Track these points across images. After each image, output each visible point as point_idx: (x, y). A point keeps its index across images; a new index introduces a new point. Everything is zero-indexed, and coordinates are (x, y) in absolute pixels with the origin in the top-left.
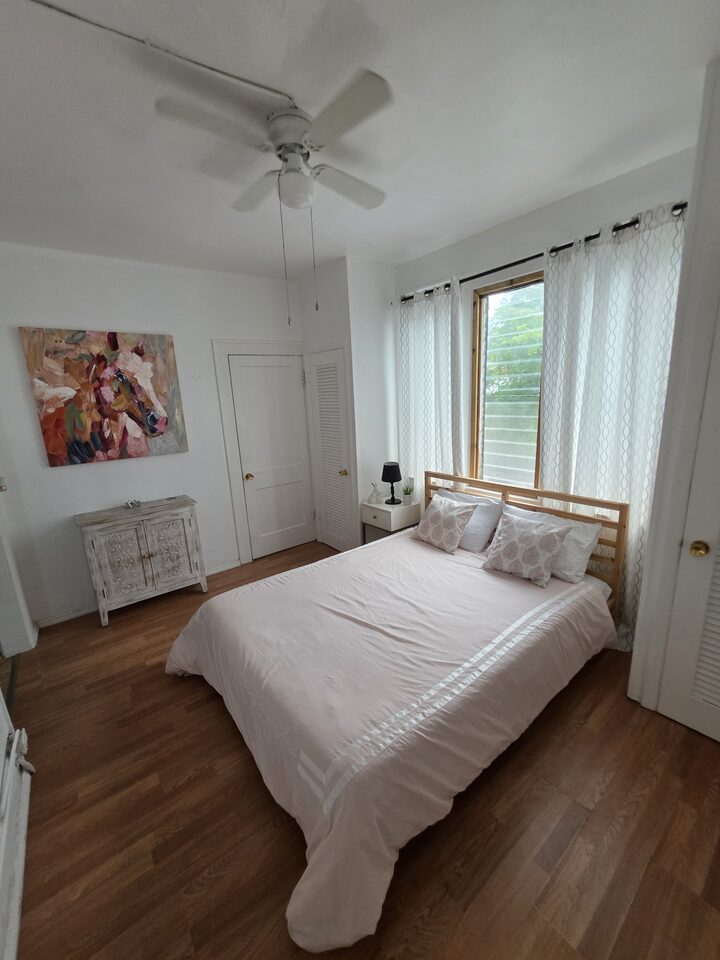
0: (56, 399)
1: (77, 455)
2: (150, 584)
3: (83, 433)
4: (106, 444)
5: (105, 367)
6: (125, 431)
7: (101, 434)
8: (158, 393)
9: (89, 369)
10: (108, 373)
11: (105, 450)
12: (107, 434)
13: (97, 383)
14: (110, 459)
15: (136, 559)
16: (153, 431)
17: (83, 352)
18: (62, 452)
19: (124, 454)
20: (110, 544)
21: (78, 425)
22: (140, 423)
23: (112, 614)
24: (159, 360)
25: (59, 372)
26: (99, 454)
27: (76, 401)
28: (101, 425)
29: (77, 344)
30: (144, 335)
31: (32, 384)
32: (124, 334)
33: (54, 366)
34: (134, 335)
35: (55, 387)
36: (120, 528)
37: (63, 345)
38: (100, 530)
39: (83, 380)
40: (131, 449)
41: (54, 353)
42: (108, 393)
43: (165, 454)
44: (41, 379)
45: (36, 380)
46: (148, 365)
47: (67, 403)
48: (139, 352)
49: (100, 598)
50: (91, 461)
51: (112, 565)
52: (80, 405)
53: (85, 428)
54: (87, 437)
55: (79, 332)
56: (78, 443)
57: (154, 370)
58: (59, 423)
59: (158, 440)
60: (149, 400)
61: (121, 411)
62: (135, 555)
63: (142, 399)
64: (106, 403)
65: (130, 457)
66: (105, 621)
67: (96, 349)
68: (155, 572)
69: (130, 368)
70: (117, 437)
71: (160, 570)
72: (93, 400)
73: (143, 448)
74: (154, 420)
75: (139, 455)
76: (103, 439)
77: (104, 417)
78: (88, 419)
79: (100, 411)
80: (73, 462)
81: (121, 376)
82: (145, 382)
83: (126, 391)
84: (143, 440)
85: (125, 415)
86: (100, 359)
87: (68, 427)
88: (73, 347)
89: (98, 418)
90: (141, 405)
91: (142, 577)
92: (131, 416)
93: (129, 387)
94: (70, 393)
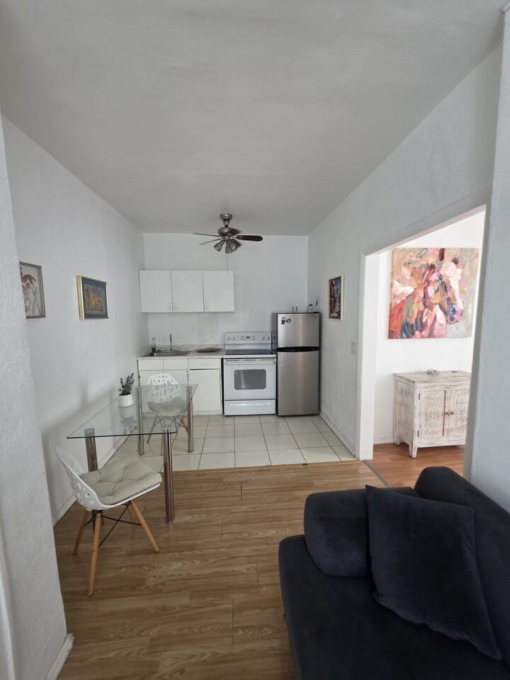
0: (403, 294)
1: (405, 332)
2: (445, 434)
3: (411, 318)
4: (422, 326)
5: (433, 273)
6: (435, 318)
7: (421, 319)
8: (462, 292)
9: (424, 274)
10: (434, 277)
11: (421, 331)
12: (424, 320)
13: (427, 283)
14: (422, 337)
15: (440, 413)
16: (452, 319)
17: (424, 263)
18: (398, 330)
19: (431, 335)
20: (428, 398)
21: (410, 313)
22: (445, 313)
23: (419, 449)
24: (467, 267)
25: (408, 277)
26: (417, 333)
27: (413, 295)
28: (423, 312)
29: (421, 257)
30: (462, 249)
31: (392, 285)
32: (449, 249)
33: (406, 272)
34: (455, 249)
35: (404, 286)
36: (437, 388)
37: (414, 259)
38: (425, 387)
39: (420, 282)
40: (435, 332)
41: (408, 264)
42: (431, 291)
43: (455, 337)
44: (398, 281)
45: (396, 282)
46: (459, 271)
47: (408, 297)
48: (455, 261)
49: (416, 436)
50: (412, 338)
51: (426, 415)
52: (414, 299)
53: (413, 314)
54: (413, 321)
55: (424, 249)
56: (407, 324)
57: (462, 275)
58: (401, 310)
59: (453, 326)
60: (454, 297)
61: (436, 304)
62: (441, 410)
63: (450, 295)
64: (429, 298)
65: (434, 337)
66: (414, 454)
67: (432, 260)
68: (450, 427)
69: (447, 274)
70: (429, 322)
71: (453, 426)
72: (422, 296)
73: (444, 331)
74: (454, 311)
75: (440, 336)
76: (422, 323)
77: (425, 307)
78: (417, 307)
79: (424, 303)
80: (402, 337)
81: (441, 279)
82: (454, 285)
83: (442, 290)
84: (444, 326)
85: (438, 306)
86: (432, 267)
87: (405, 313)
88: (419, 259)
89: (422, 307)
90: (449, 299)
91: (441, 428)
92: (441, 307)
93: (445, 287)
94: (410, 290)
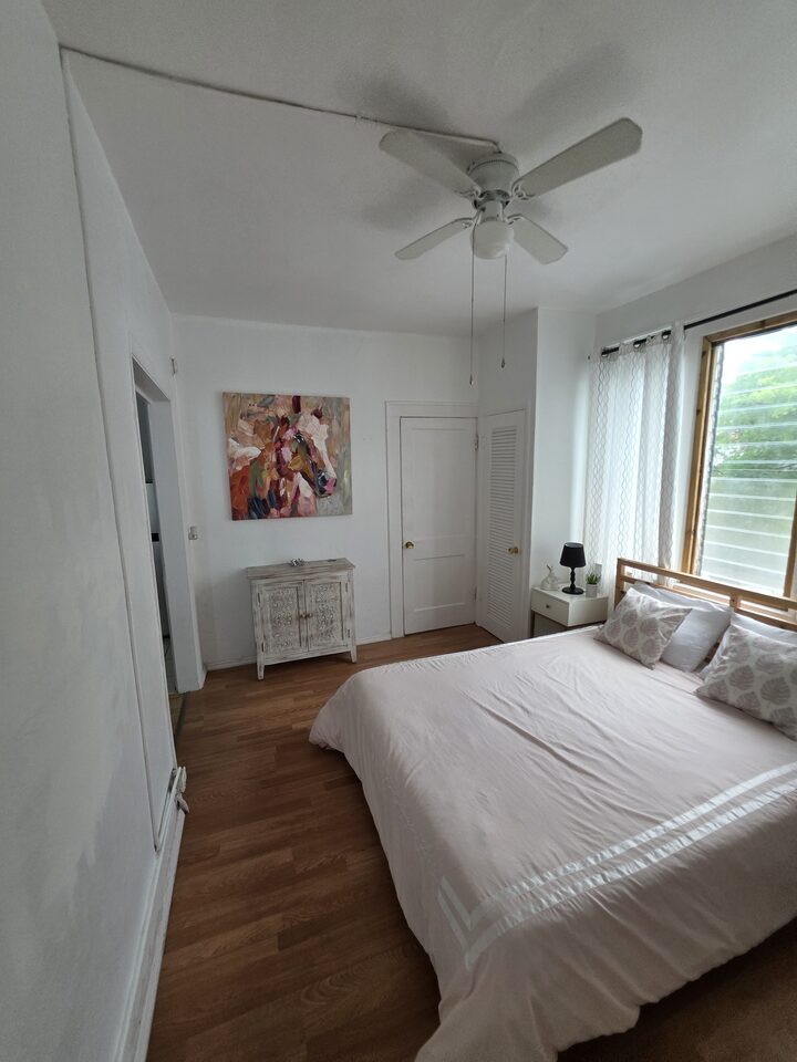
0: (244, 457)
1: (255, 510)
2: (304, 644)
3: (262, 490)
4: (281, 502)
5: (287, 429)
6: (298, 490)
7: (278, 492)
8: (330, 455)
9: (274, 430)
10: (290, 434)
11: (279, 508)
12: (282, 493)
13: (279, 443)
14: (282, 516)
15: (294, 617)
16: (322, 491)
17: (271, 414)
18: (244, 508)
19: (294, 513)
20: (274, 599)
21: (259, 483)
22: (312, 484)
23: (268, 668)
24: (335, 423)
25: (250, 434)
26: (273, 511)
27: (260, 460)
28: (278, 483)
29: (266, 407)
30: (324, 398)
31: (228, 444)
32: (306, 397)
33: (246, 427)
34: (316, 397)
35: (245, 446)
36: (285, 585)
37: (255, 409)
38: (266, 585)
39: (268, 441)
40: (301, 509)
41: (247, 416)
42: (287, 453)
43: (330, 515)
44: (235, 439)
45: (231, 440)
46: (325, 427)
47: (252, 462)
48: (318, 414)
49: (259, 651)
50: (266, 518)
51: (273, 621)
52: (262, 465)
53: (264, 485)
54: (265, 495)
55: (269, 396)
56: (257, 499)
57: (330, 432)
58: (244, 480)
59: (325, 501)
60: (322, 462)
61: (296, 471)
62: (294, 613)
63: (316, 460)
64: (285, 463)
65: (300, 516)
66: (261, 674)
67: (282, 412)
68: (309, 633)
69: (308, 431)
70: (290, 496)
71: (314, 632)
72: (274, 459)
73: (312, 508)
74: (324, 481)
75: (307, 515)
76: (278, 497)
77: (281, 475)
78: (268, 477)
79: (278, 470)
80: (251, 518)
81: (300, 438)
82: (320, 444)
83: (303, 452)
84: (312, 500)
85: (299, 475)
86: (284, 421)
87: (250, 484)
88: (262, 410)
89: (276, 477)
90: (314, 465)
91: (298, 637)
92: (305, 476)
93: (306, 448)
94: (255, 452)
